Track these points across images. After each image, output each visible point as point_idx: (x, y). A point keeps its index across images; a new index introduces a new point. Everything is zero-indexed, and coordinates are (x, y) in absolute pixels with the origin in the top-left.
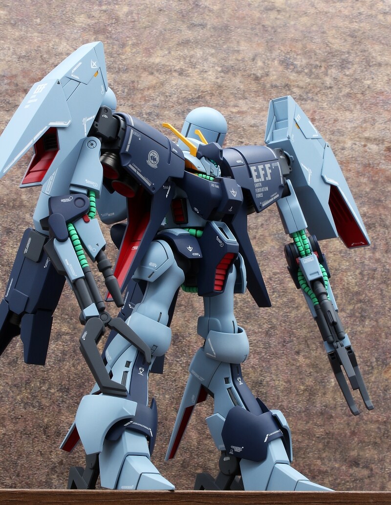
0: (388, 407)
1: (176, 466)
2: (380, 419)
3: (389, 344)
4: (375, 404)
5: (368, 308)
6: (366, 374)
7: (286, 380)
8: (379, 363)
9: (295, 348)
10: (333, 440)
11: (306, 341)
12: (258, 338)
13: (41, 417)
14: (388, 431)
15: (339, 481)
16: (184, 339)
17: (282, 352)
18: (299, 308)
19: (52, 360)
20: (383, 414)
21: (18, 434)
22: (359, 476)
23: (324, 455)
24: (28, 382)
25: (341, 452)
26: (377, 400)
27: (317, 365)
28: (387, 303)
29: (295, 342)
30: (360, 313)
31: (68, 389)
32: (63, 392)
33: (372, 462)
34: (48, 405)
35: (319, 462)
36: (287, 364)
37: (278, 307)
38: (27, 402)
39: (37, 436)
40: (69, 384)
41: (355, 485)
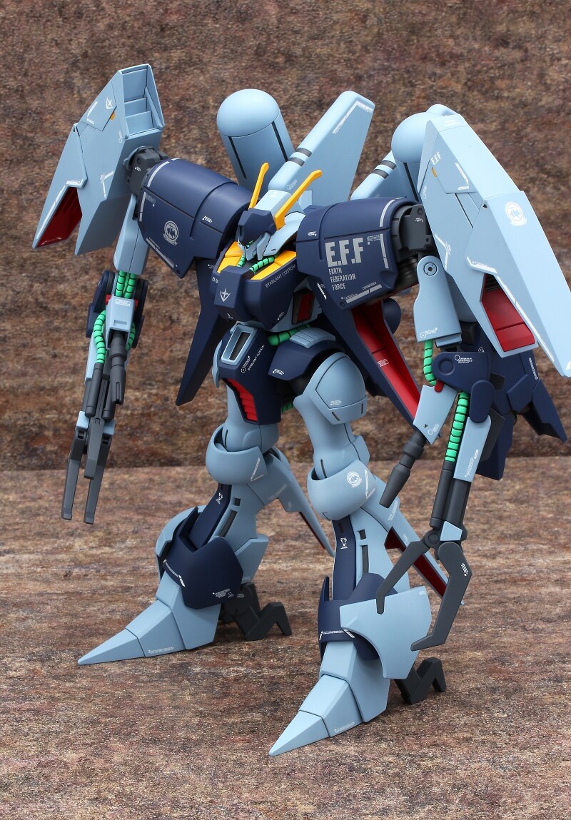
1: (247, 54)
10: (472, 11)
15: (479, 67)
21: (23, 18)
22: (508, 59)
23: (458, 32)
25: (483, 26)
33: (528, 40)
35: (451, 42)
39: (50, 18)
41: (502, 72)
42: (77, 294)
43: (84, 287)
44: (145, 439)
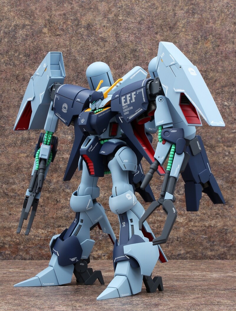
0: (207, 63)
2: (203, 69)
3: (208, 28)
4: (200, 61)
5: (197, 8)
6: (195, 44)
7: (150, 49)
8: (202, 38)
9: (155, 30)
11: (161, 27)
12: (134, 26)
13: (14, 70)
14: (207, 76)
16: (93, 27)
17: (148, 33)
18: (157, 8)
19: (20, 40)
20: (204, 67)
24: (7, 52)
26: (201, 59)
27: (167, 40)
28: (208, 5)
29: (155, 27)
30: (192, 11)
31: (29, 55)
32: (26, 57)
34: (18, 64)
36: (150, 40)
37: (146, 8)
38: (7, 63)
39: (13, 80)
40: (30, 53)
42: (20, 189)
43: (23, 187)
44: (46, 250)
